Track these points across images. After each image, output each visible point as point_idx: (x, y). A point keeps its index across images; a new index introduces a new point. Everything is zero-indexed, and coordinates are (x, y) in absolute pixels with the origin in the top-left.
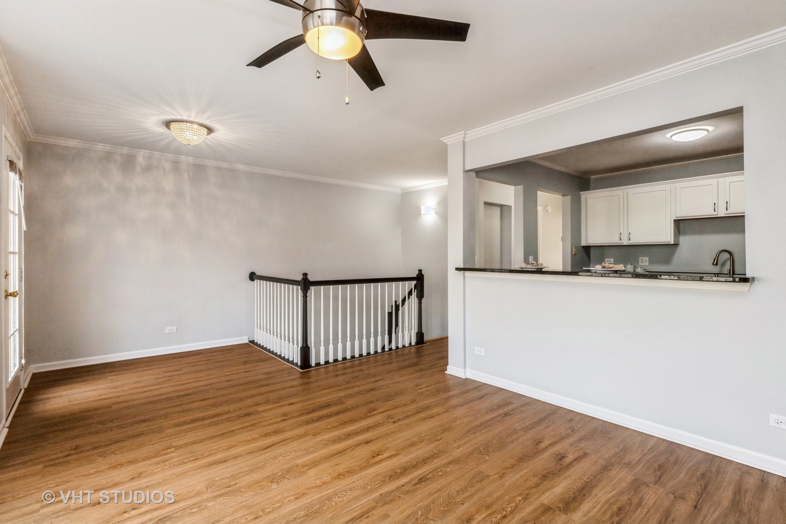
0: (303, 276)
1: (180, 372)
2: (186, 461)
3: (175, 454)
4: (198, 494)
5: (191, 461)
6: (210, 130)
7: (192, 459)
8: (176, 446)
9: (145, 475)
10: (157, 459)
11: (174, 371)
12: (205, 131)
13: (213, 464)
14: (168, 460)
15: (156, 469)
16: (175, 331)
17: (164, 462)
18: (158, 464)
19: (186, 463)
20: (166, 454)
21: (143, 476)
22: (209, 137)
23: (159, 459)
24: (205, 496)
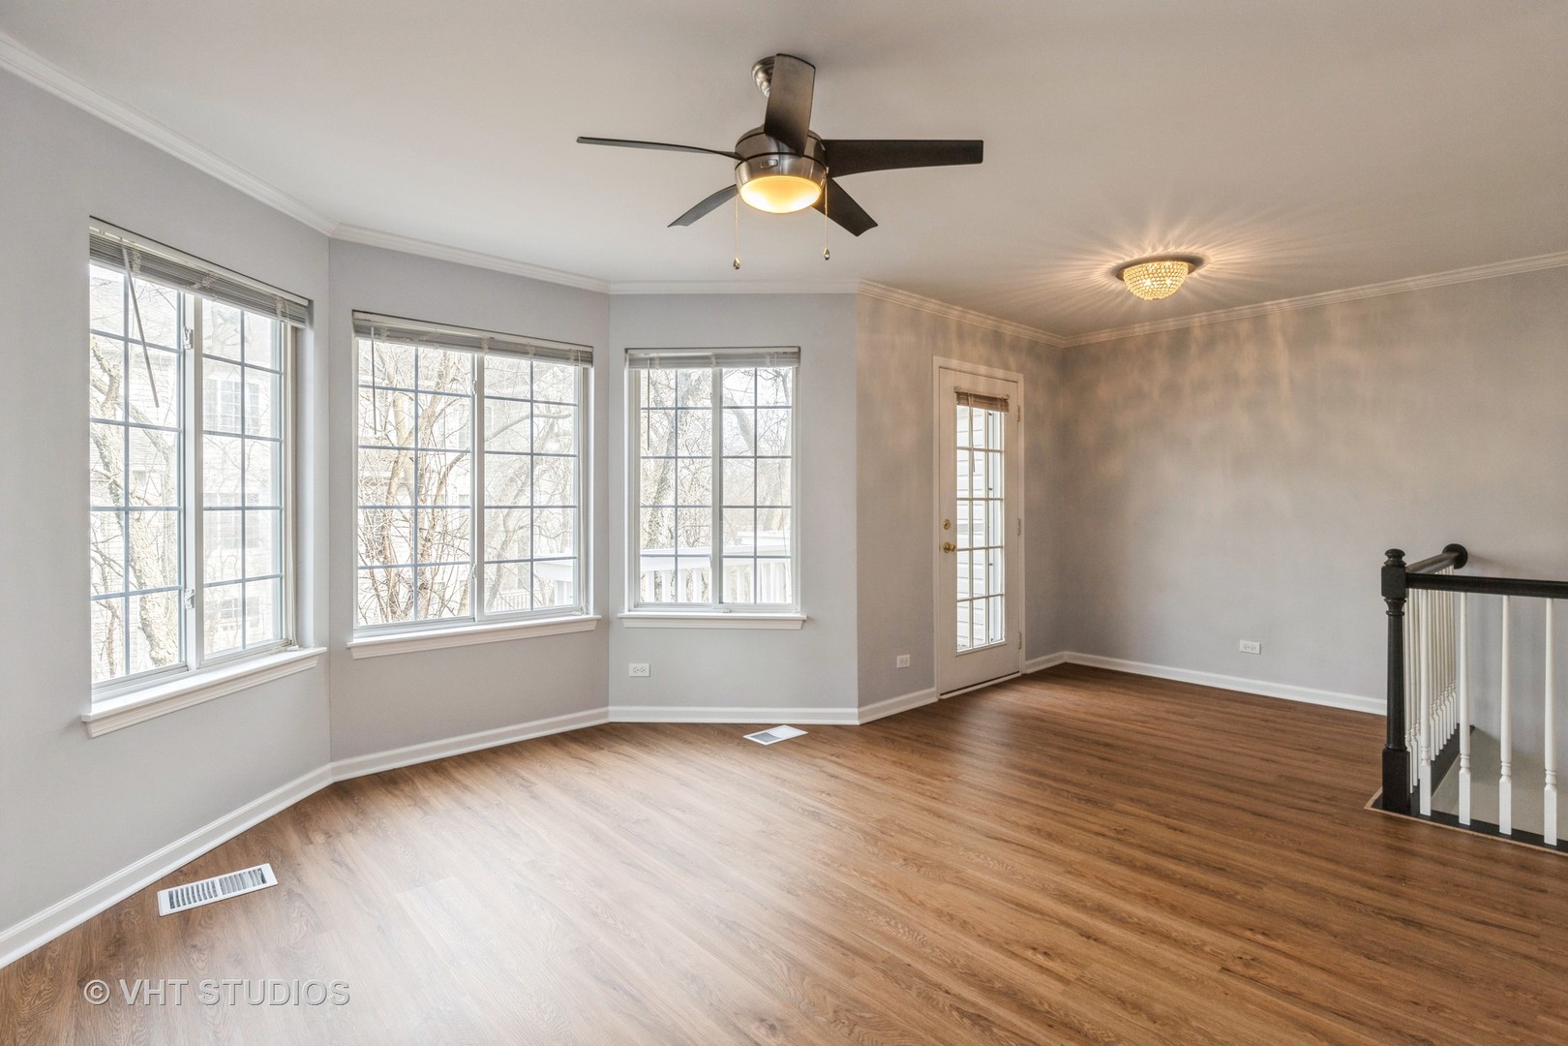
0: (1389, 557)
1: (1189, 720)
6: (1194, 262)
11: (1182, 715)
12: (1185, 266)
16: (1257, 651)
22: (1194, 274)
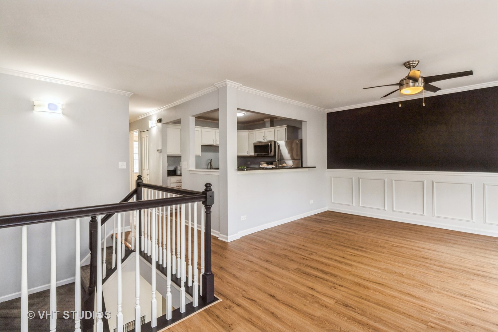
2: (428, 310)
3: (431, 319)
4: (439, 292)
5: (426, 308)
7: (424, 308)
8: (425, 324)
9: (463, 322)
10: (447, 326)
13: (416, 297)
14: (440, 319)
15: (452, 319)
17: (443, 320)
18: (448, 322)
19: (430, 309)
20: (438, 325)
21: (464, 322)
23: (446, 325)
24: (437, 290)
